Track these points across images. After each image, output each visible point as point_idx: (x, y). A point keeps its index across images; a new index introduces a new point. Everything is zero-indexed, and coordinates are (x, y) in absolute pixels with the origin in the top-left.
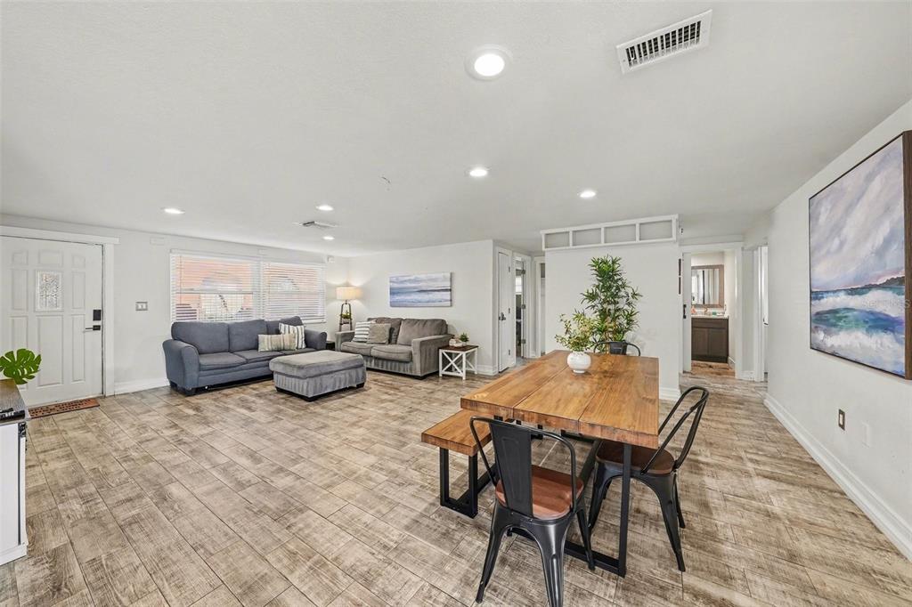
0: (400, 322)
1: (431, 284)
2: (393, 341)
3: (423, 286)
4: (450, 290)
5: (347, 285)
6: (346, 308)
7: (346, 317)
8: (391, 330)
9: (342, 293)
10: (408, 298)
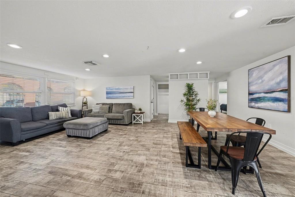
0: (112, 105)
1: (125, 90)
2: (110, 112)
3: (122, 91)
4: (133, 92)
5: (84, 90)
6: (85, 100)
7: (85, 103)
8: (109, 108)
9: (83, 94)
10: (115, 95)
